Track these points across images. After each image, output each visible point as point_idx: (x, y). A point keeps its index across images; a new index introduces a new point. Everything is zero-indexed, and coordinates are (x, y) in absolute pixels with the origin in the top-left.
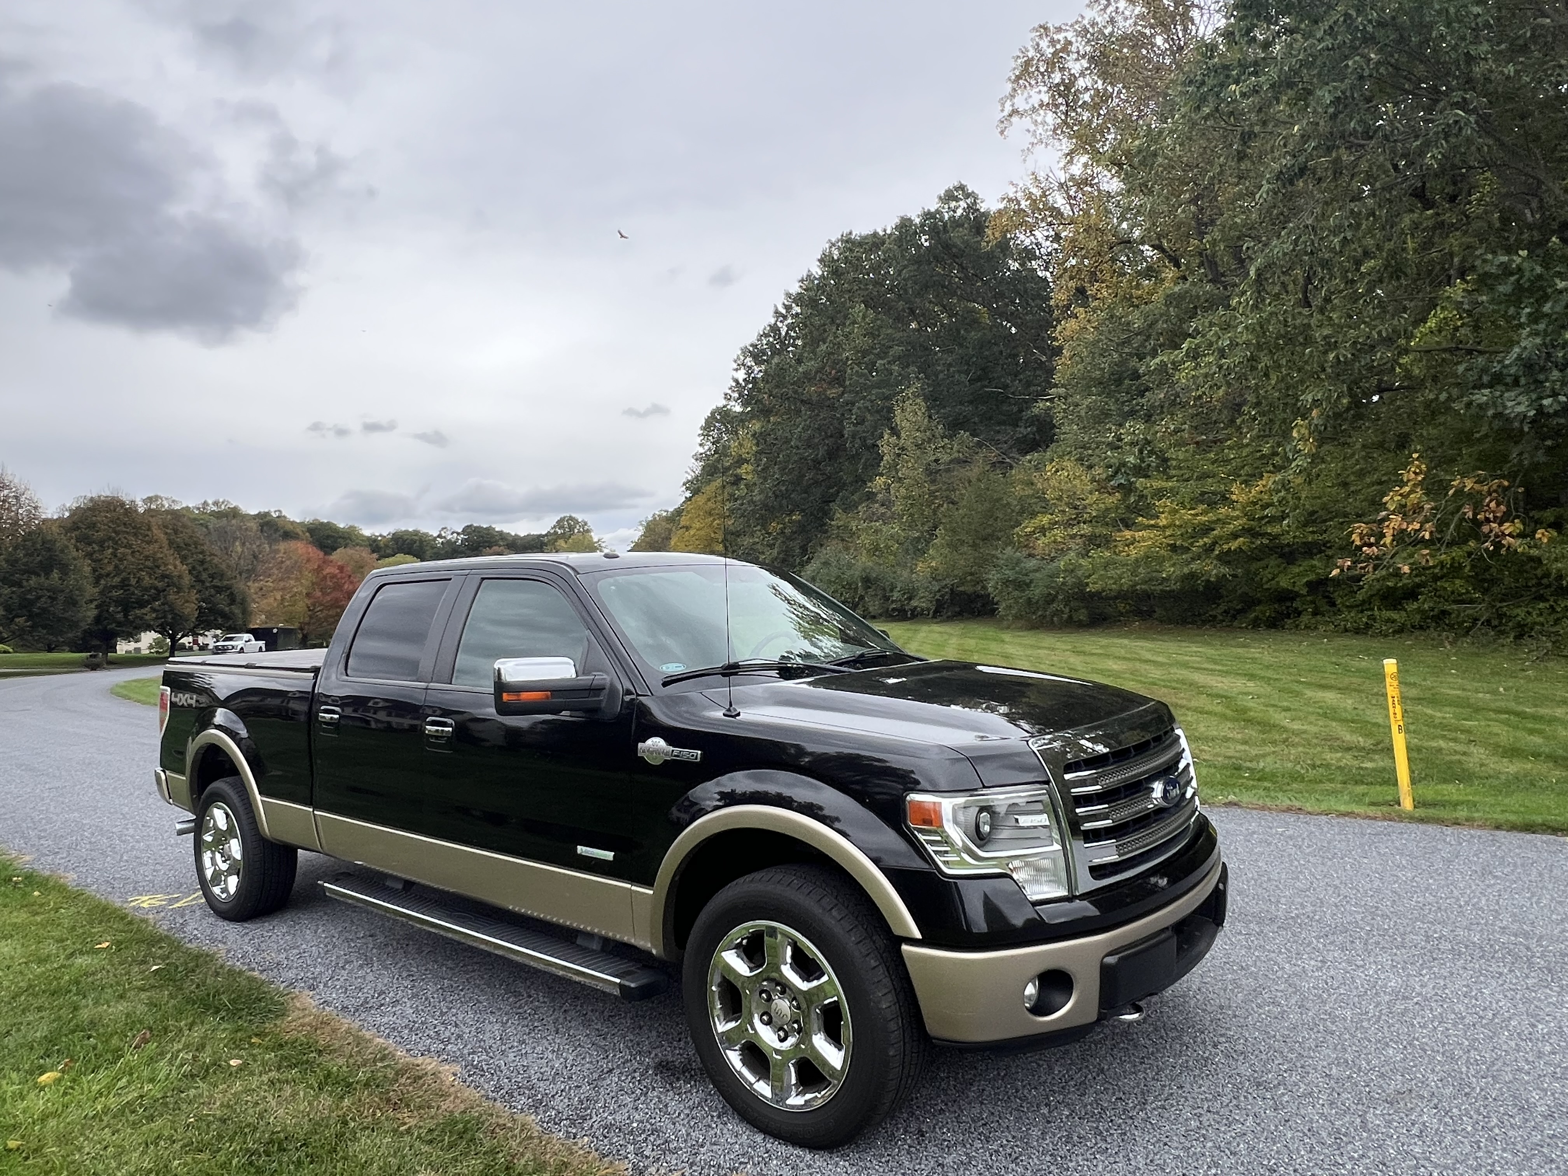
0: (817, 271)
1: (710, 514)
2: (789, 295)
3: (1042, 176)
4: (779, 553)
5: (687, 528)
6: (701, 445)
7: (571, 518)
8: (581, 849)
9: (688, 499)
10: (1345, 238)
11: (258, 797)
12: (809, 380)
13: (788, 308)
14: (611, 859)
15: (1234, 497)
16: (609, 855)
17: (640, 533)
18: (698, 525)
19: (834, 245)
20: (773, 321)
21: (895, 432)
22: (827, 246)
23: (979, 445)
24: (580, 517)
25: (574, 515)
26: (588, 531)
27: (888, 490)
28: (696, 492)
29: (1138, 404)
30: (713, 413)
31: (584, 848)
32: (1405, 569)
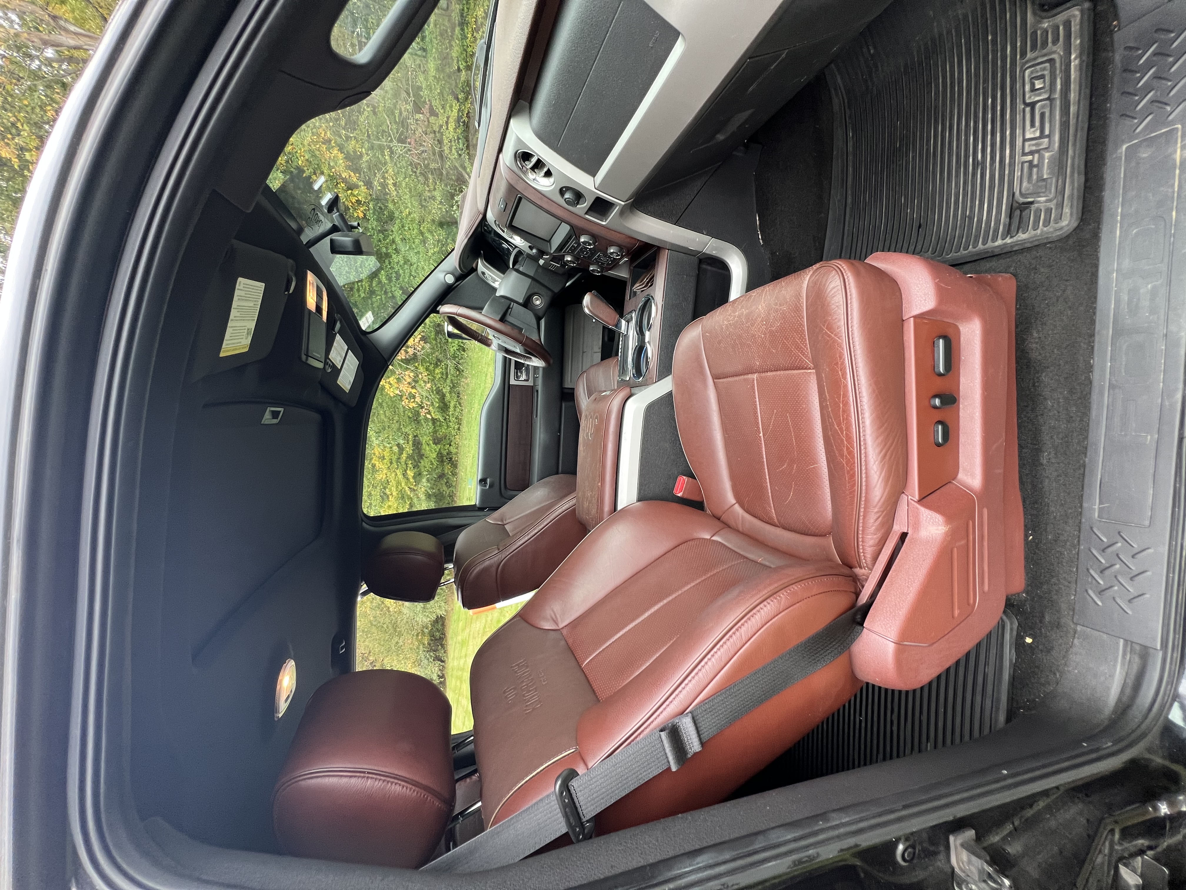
32: (429, 385)
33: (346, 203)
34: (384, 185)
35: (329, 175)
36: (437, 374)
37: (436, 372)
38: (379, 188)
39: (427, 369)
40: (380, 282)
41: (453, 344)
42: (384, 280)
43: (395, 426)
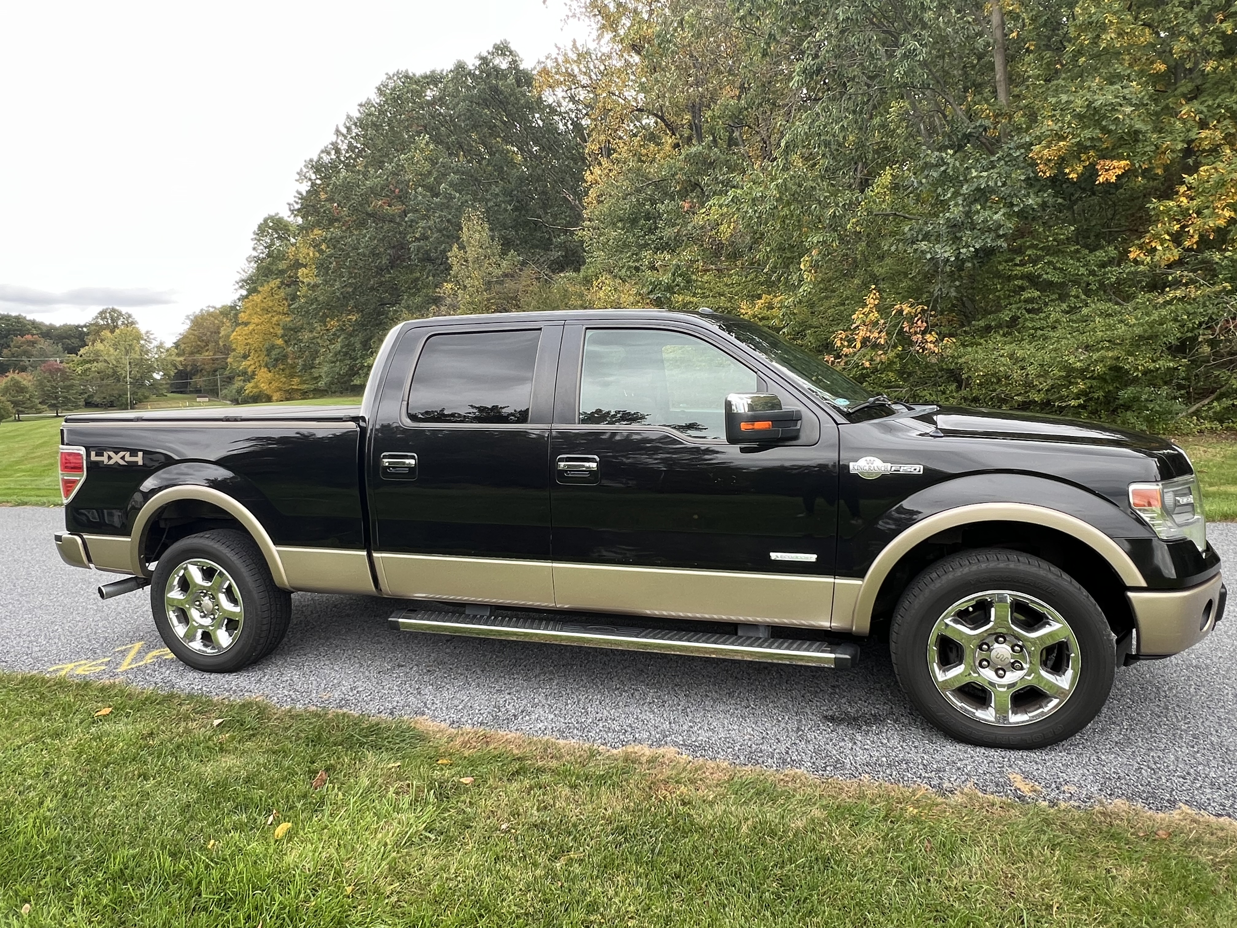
0: (376, 99)
1: (268, 312)
2: (349, 117)
3: (578, 45)
4: (342, 347)
5: (246, 324)
6: (254, 249)
7: (114, 310)
8: (774, 556)
9: (243, 298)
10: (843, 126)
11: (274, 548)
12: (376, 195)
13: (349, 129)
14: (814, 560)
15: (743, 311)
16: (812, 558)
17: (188, 327)
18: (256, 321)
19: (390, 78)
20: (334, 138)
21: (462, 247)
22: (384, 78)
23: (524, 263)
24: (124, 310)
25: (116, 307)
26: (132, 323)
27: (455, 295)
28: (252, 291)
29: (650, 239)
30: (266, 220)
31: (779, 554)
32: (867, 364)
33: (1148, 235)
34: (1177, 283)
35: (1189, 209)
36: (887, 375)
37: (890, 373)
38: (1170, 278)
39: (892, 363)
40: (1022, 289)
41: (934, 394)
42: (1026, 295)
43: (815, 321)
